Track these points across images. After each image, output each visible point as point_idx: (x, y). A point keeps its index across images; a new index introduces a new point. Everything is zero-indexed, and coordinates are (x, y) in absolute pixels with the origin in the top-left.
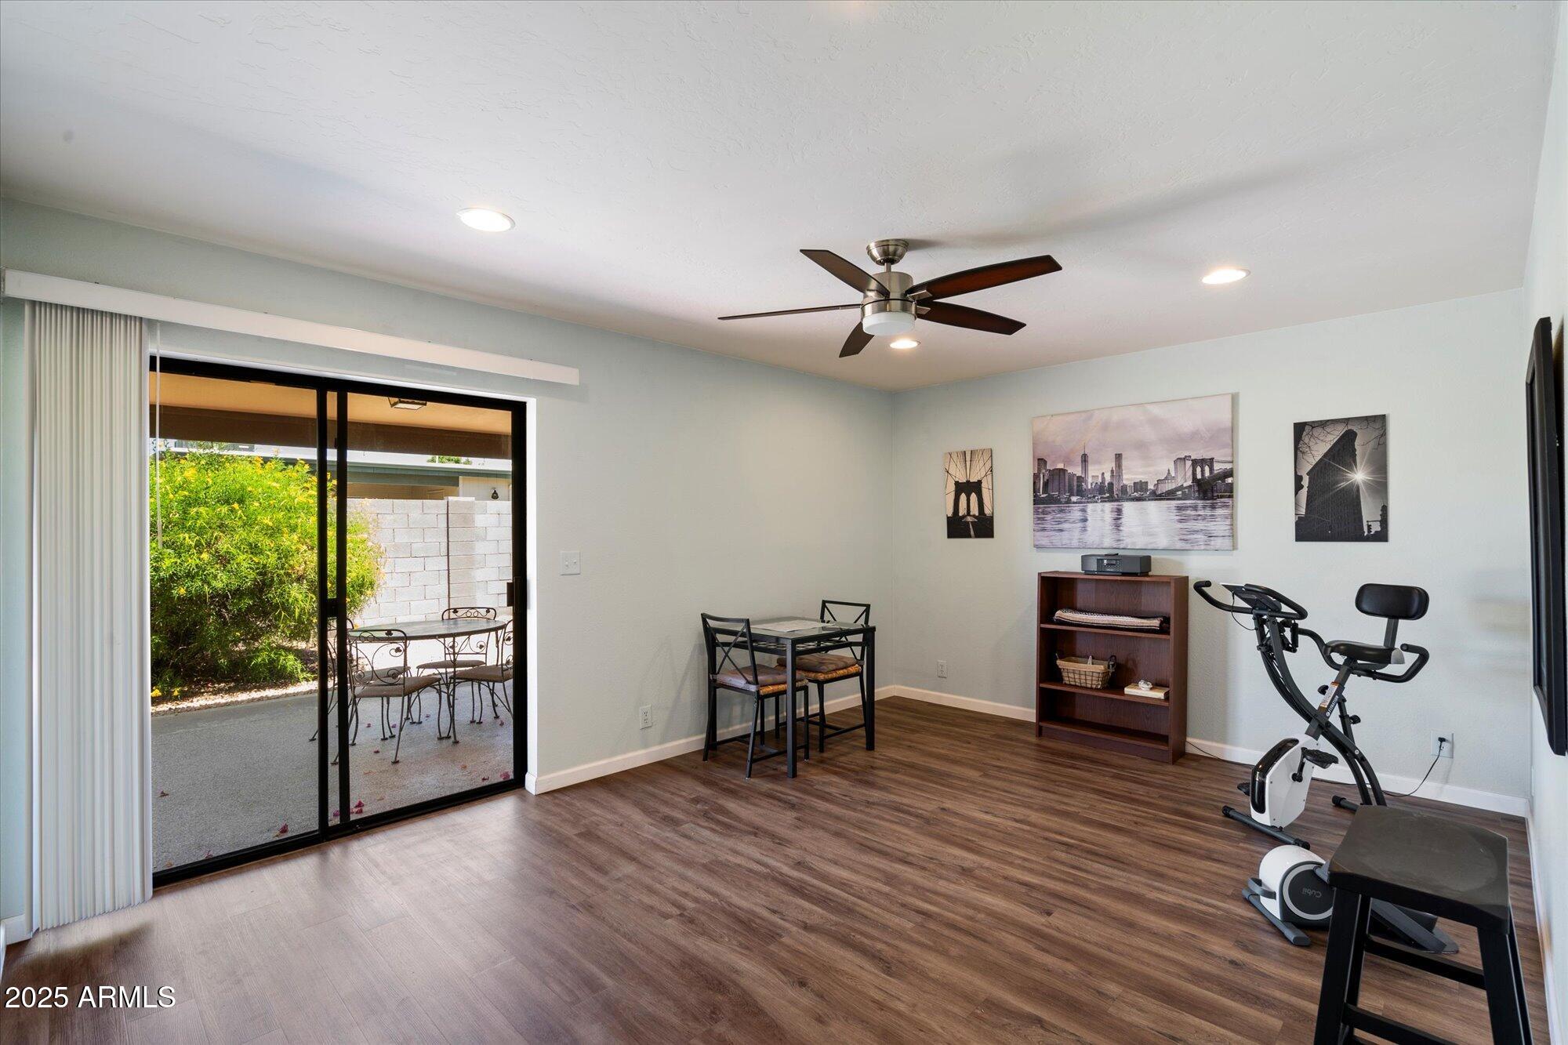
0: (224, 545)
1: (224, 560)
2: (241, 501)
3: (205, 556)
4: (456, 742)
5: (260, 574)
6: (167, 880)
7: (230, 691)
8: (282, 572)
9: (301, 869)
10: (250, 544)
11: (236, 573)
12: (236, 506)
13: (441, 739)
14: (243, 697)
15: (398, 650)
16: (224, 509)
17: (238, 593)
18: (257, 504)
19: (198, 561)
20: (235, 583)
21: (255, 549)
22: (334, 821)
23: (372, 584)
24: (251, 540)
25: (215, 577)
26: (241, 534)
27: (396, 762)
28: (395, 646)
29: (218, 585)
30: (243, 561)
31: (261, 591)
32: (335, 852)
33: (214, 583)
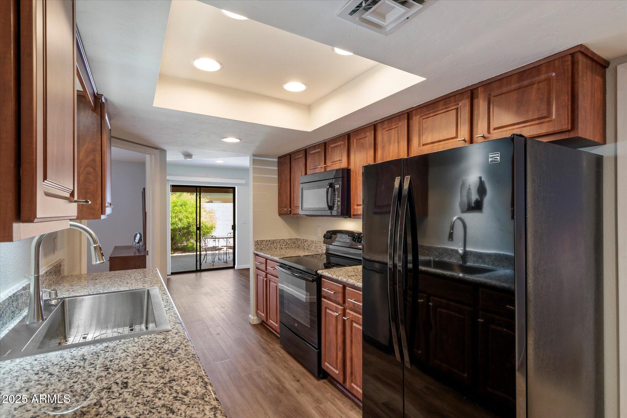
0: (181, 216)
1: (180, 220)
2: (184, 205)
3: (177, 219)
4: (227, 263)
5: (188, 224)
6: (173, 274)
7: (181, 253)
8: (193, 223)
9: (193, 275)
10: (186, 216)
11: (183, 223)
12: (183, 207)
13: (224, 262)
14: (184, 254)
15: (214, 240)
16: (181, 208)
17: (183, 228)
18: (188, 206)
19: (175, 220)
20: (183, 226)
21: (187, 218)
22: (198, 269)
23: (215, 227)
24: (187, 215)
25: (179, 224)
26: (185, 213)
27: (213, 265)
28: (214, 239)
29: (179, 226)
30: (185, 221)
31: (188, 228)
32: (199, 274)
33: (178, 226)
